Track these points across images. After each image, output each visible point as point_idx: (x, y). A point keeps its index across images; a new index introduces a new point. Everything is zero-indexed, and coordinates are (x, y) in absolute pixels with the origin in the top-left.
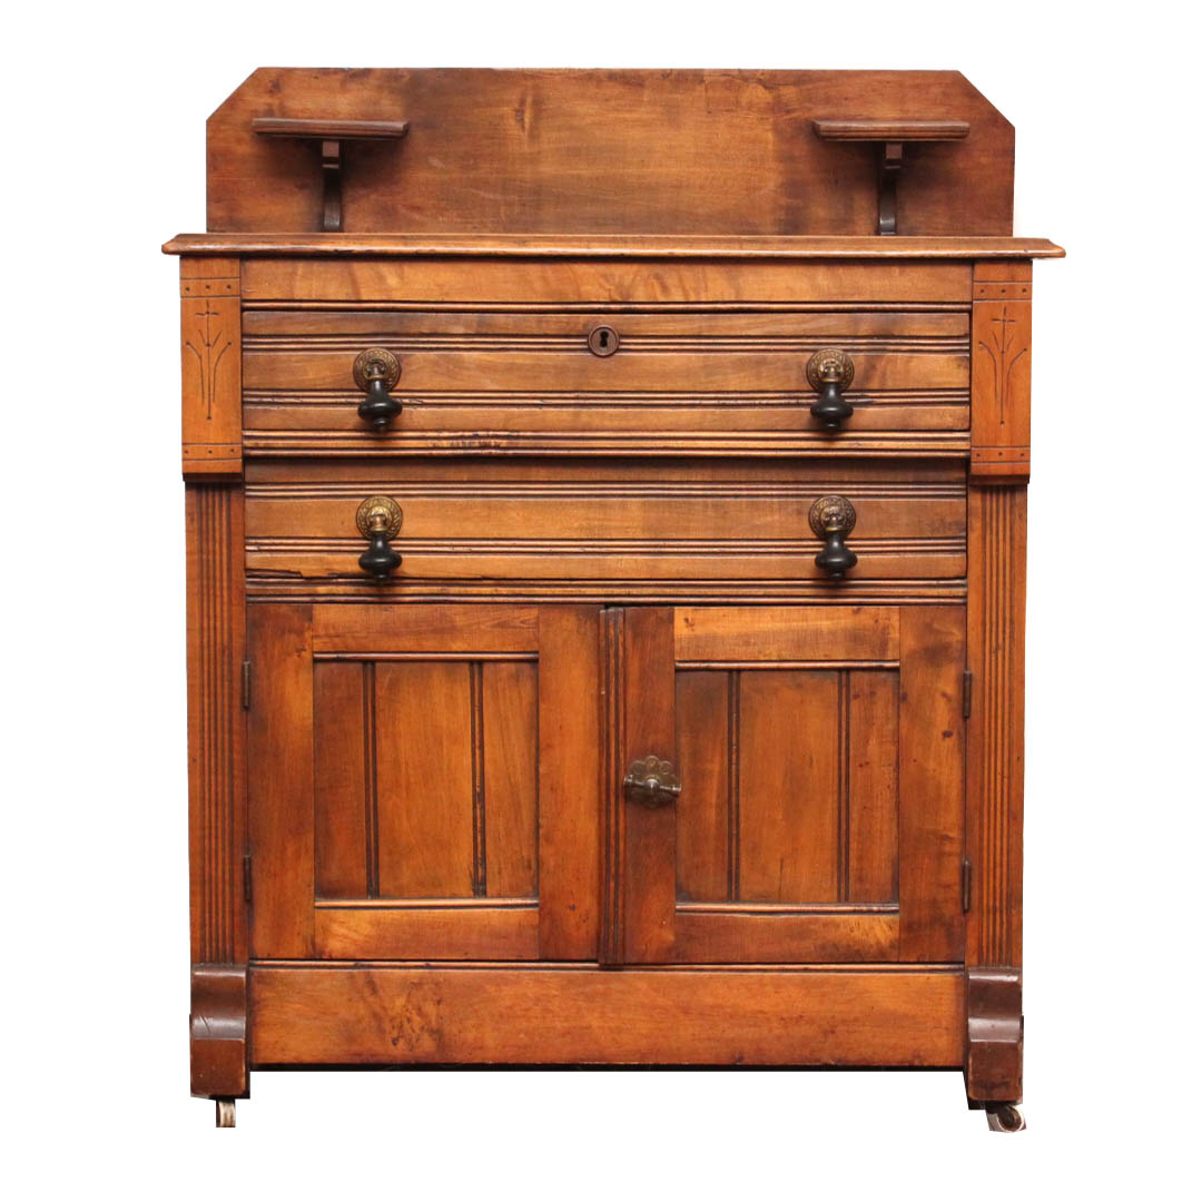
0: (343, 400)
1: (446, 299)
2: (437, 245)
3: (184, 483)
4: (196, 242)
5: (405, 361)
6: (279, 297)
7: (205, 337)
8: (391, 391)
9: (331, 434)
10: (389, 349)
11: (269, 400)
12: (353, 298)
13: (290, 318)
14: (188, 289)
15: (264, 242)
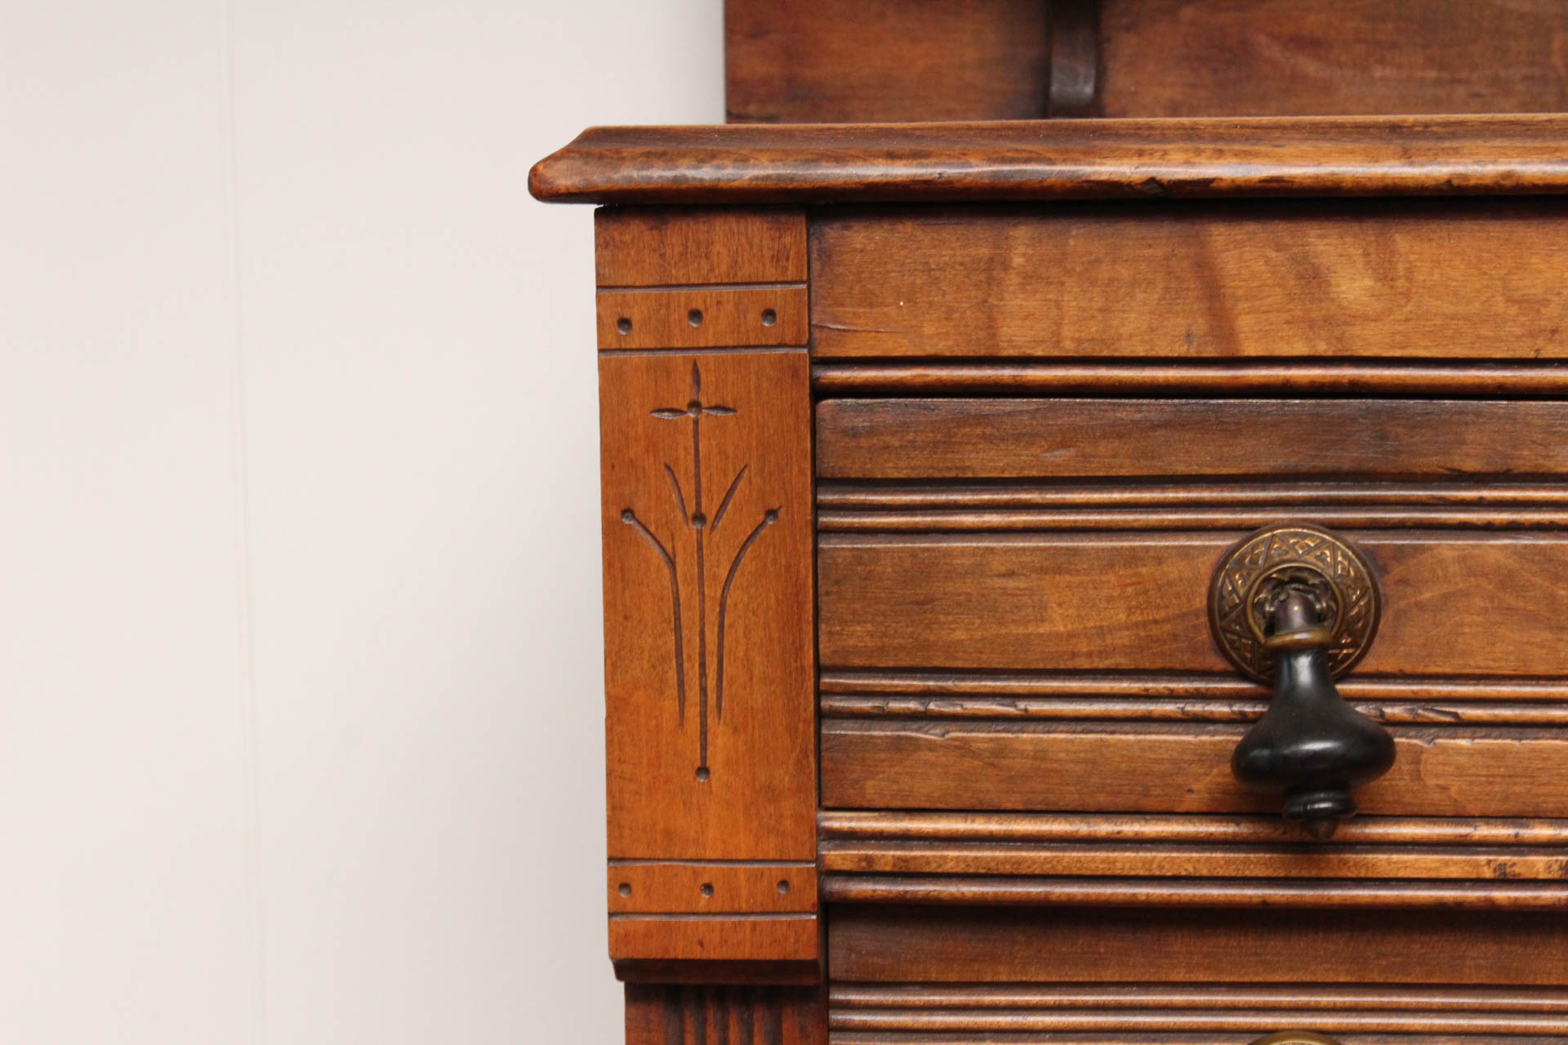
0: (1170, 708)
1: (1550, 352)
2: (1525, 154)
3: (621, 985)
4: (649, 158)
5: (1397, 571)
6: (942, 348)
7: (688, 489)
8: (1347, 676)
9: (1130, 828)
10: (1334, 527)
11: (913, 705)
12: (1210, 352)
13: (981, 419)
14: (625, 323)
15: (891, 156)
